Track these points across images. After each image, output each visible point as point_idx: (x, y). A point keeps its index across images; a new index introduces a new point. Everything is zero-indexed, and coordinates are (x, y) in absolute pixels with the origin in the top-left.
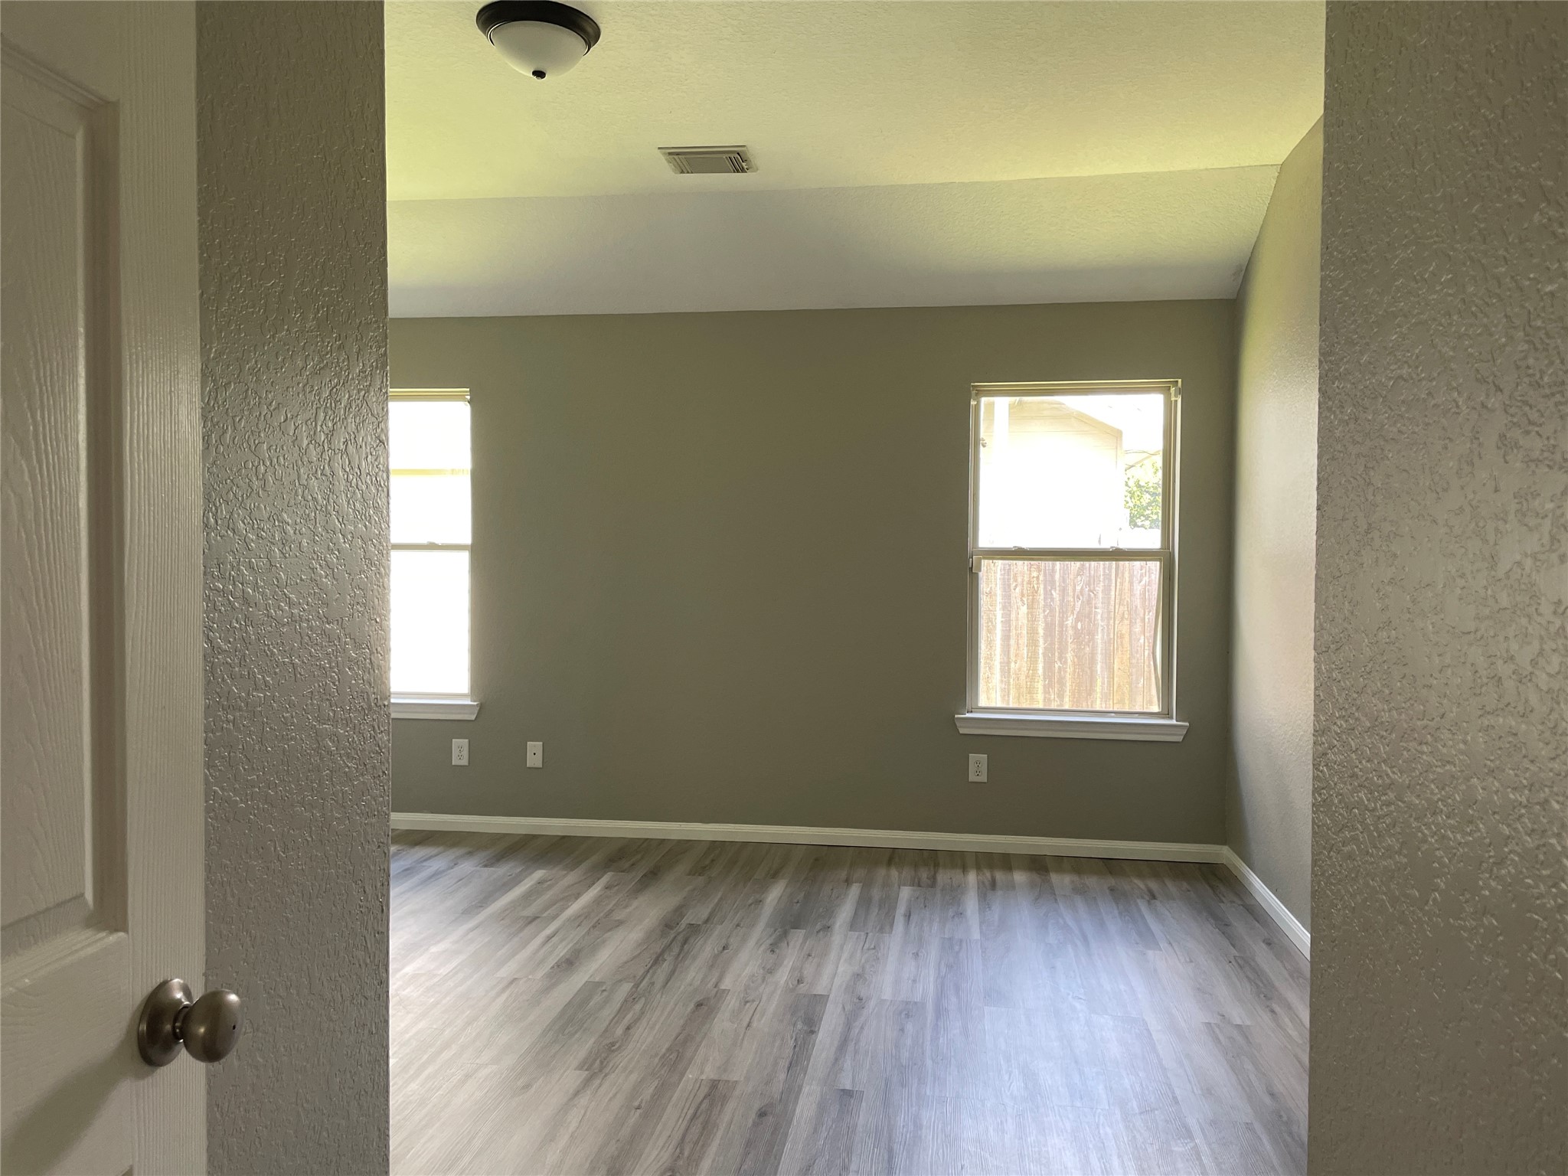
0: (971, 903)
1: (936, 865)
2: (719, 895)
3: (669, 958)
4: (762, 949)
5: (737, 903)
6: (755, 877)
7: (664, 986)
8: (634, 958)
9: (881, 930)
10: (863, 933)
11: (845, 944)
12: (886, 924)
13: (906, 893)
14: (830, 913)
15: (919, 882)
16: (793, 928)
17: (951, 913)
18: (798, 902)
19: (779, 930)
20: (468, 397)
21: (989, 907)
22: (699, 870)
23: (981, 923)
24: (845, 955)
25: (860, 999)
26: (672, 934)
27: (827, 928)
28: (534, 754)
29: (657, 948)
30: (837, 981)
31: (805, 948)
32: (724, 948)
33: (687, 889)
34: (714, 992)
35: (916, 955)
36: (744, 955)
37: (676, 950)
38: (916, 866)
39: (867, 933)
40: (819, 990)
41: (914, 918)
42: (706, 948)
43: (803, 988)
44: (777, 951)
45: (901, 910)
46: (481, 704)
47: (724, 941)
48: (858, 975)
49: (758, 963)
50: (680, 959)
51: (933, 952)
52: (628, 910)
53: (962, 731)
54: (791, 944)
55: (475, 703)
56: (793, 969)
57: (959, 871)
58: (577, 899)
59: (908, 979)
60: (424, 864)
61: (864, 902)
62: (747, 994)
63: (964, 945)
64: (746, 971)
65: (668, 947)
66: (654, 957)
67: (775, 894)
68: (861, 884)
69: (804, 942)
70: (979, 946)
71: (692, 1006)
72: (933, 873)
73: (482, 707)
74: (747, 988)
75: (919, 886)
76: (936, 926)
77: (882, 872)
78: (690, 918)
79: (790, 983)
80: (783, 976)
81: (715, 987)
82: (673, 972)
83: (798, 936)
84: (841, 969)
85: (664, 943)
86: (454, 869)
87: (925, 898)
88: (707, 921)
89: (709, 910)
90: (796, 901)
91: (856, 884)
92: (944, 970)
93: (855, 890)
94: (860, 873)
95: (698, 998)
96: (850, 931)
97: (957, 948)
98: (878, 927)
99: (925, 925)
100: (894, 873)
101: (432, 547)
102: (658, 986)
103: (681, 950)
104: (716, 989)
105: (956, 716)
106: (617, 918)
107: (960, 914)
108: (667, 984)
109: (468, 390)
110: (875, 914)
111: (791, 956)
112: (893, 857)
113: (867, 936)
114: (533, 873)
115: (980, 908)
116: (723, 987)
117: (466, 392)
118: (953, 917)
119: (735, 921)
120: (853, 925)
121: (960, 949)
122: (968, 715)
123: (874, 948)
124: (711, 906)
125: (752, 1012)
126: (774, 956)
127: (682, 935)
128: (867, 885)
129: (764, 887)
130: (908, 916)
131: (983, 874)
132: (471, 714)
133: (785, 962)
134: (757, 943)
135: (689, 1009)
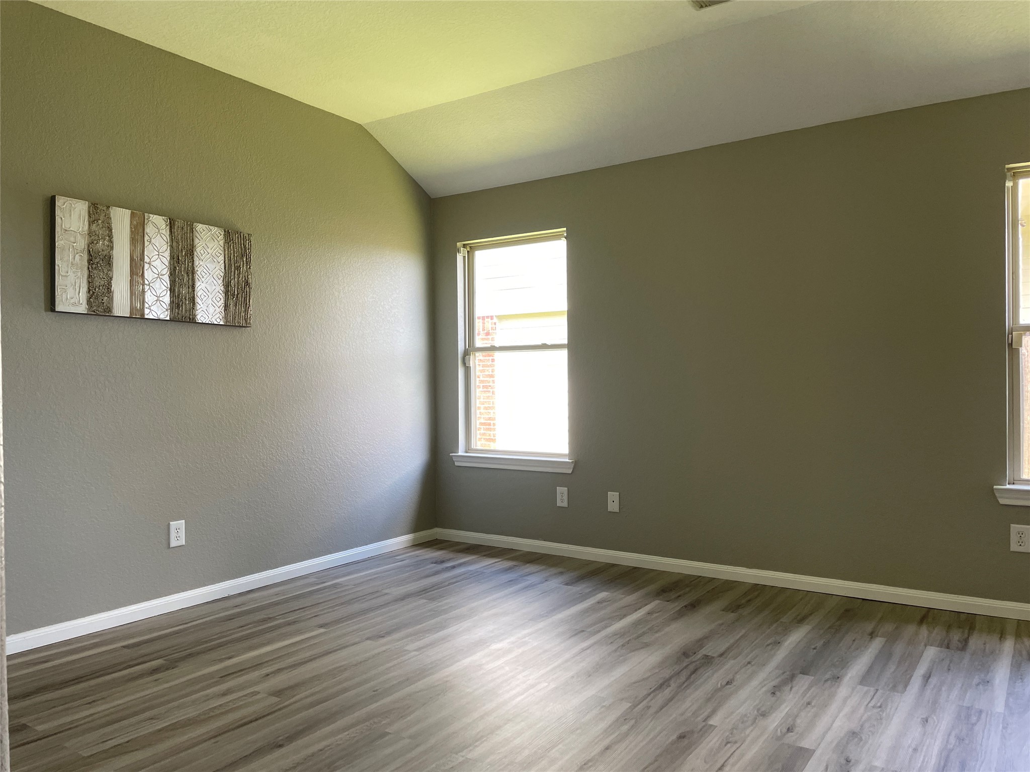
0: (1002, 672)
1: (972, 628)
2: (743, 631)
3: (673, 685)
4: (764, 689)
5: (757, 641)
6: (781, 620)
7: (657, 712)
8: (644, 679)
9: (894, 688)
10: (872, 689)
11: (850, 696)
12: (900, 684)
13: (931, 652)
14: (844, 664)
15: (948, 644)
16: (801, 673)
17: (976, 680)
18: (815, 649)
19: (788, 673)
20: (566, 234)
21: (1021, 679)
22: (734, 607)
23: (1009, 694)
24: (847, 710)
25: (848, 761)
26: (686, 662)
27: (837, 678)
28: (613, 502)
29: (667, 673)
30: (829, 737)
31: (808, 695)
32: (728, 683)
33: (716, 623)
34: (700, 727)
35: (926, 721)
36: (743, 693)
37: (683, 678)
38: (949, 627)
39: (877, 690)
40: (805, 744)
41: (933, 681)
42: (713, 679)
43: (791, 738)
44: (778, 693)
45: (921, 670)
46: (576, 461)
47: (730, 677)
48: (854, 733)
49: (755, 704)
50: (683, 688)
51: (944, 721)
52: (657, 635)
53: (1002, 501)
54: (794, 689)
55: (571, 461)
56: (788, 715)
57: (996, 637)
58: (621, 619)
59: (909, 747)
60: (524, 578)
61: (884, 657)
62: (732, 734)
63: (983, 716)
64: (740, 710)
65: (678, 673)
66: (661, 682)
67: (796, 638)
68: (885, 639)
69: (809, 689)
70: (1001, 721)
71: (674, 737)
72: (966, 635)
73: (576, 464)
74: (735, 728)
75: (948, 647)
76: (955, 693)
77: (911, 629)
78: (710, 649)
79: (779, 730)
80: (775, 721)
81: (704, 721)
82: (671, 699)
83: (803, 682)
84: (837, 723)
85: (675, 670)
86: (544, 584)
87: (951, 662)
88: (721, 655)
89: (727, 645)
90: (813, 647)
91: (881, 638)
92: (952, 740)
93: (877, 644)
94: (889, 627)
95: (683, 730)
96: (860, 685)
97: (974, 719)
98: (891, 686)
99: (943, 689)
100: (924, 631)
101: (544, 347)
102: (652, 711)
103: (688, 678)
104: (704, 723)
105: (995, 487)
106: (645, 641)
107: (987, 682)
108: (661, 709)
109: (565, 229)
110: (892, 670)
111: (790, 701)
112: (926, 616)
113: (876, 693)
114: (597, 594)
115: (1010, 679)
116: (711, 722)
117: (564, 231)
118: (978, 685)
119: (748, 659)
120: (864, 680)
121: (978, 720)
122: (1008, 487)
123: (880, 707)
124: (732, 641)
125: (729, 755)
126: (774, 699)
127: (694, 664)
128: (892, 639)
129: (786, 630)
130: (927, 678)
131: (1023, 643)
132: (569, 468)
133: (783, 706)
134: (761, 683)
135: (670, 740)
